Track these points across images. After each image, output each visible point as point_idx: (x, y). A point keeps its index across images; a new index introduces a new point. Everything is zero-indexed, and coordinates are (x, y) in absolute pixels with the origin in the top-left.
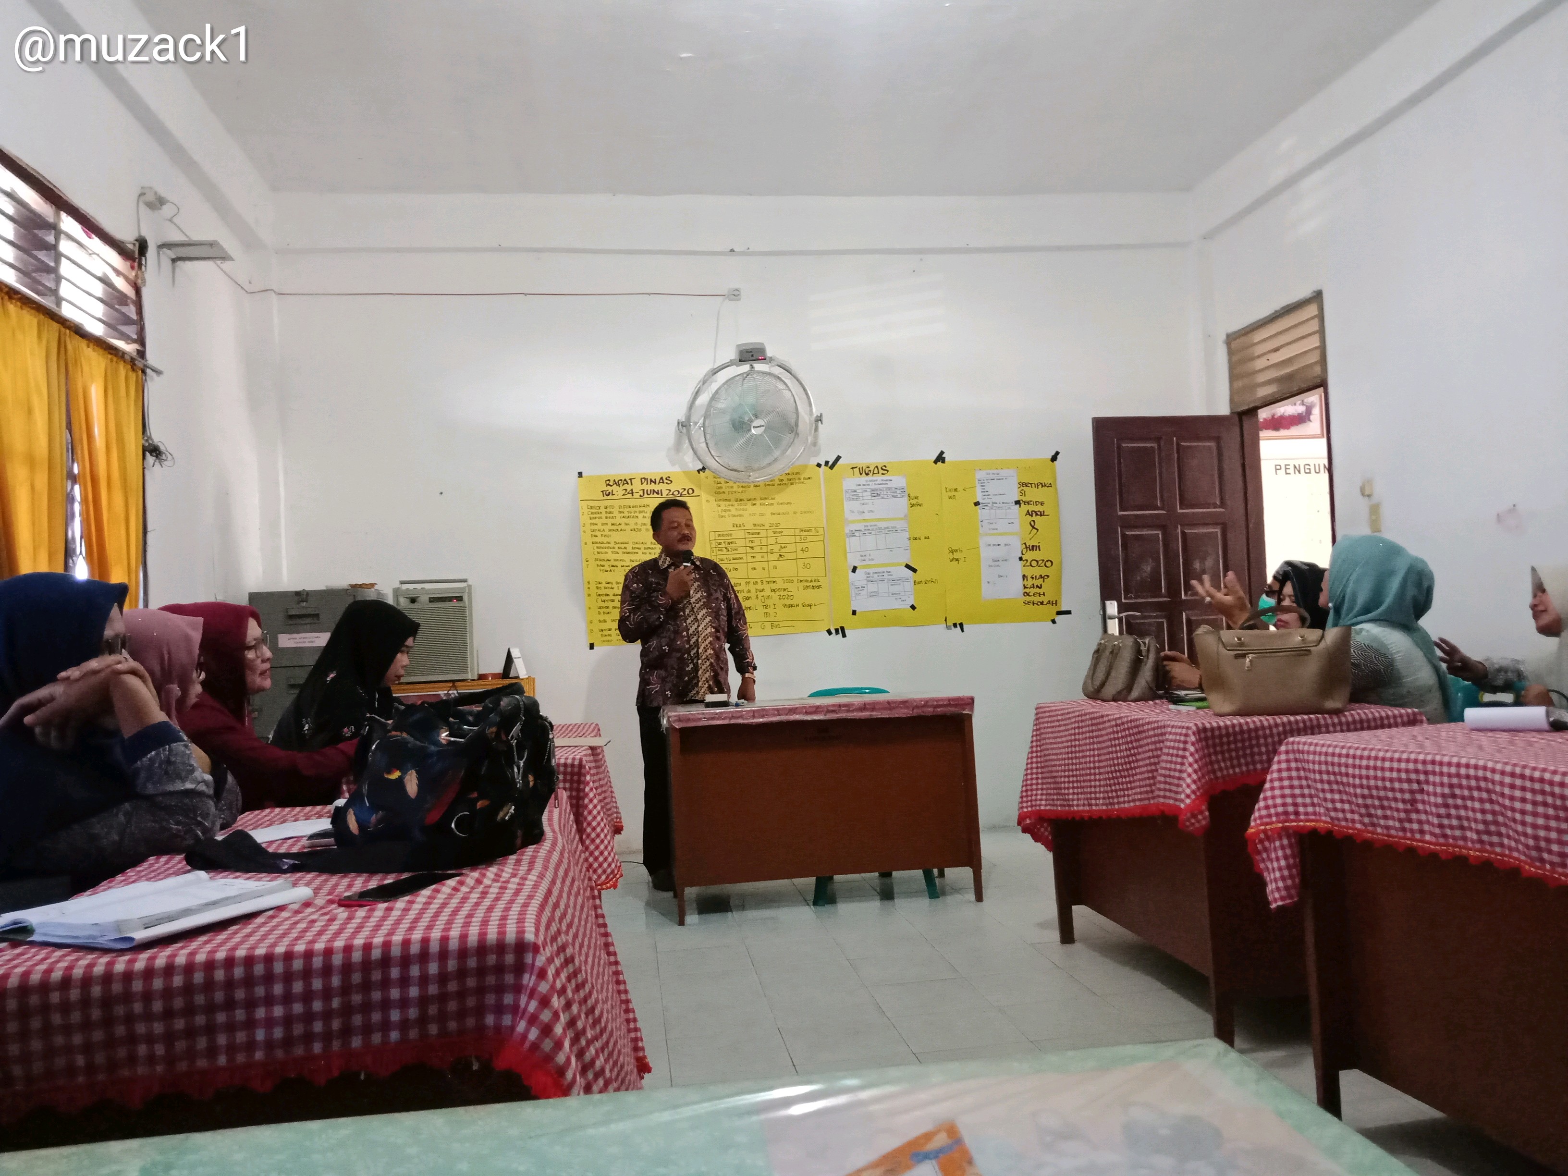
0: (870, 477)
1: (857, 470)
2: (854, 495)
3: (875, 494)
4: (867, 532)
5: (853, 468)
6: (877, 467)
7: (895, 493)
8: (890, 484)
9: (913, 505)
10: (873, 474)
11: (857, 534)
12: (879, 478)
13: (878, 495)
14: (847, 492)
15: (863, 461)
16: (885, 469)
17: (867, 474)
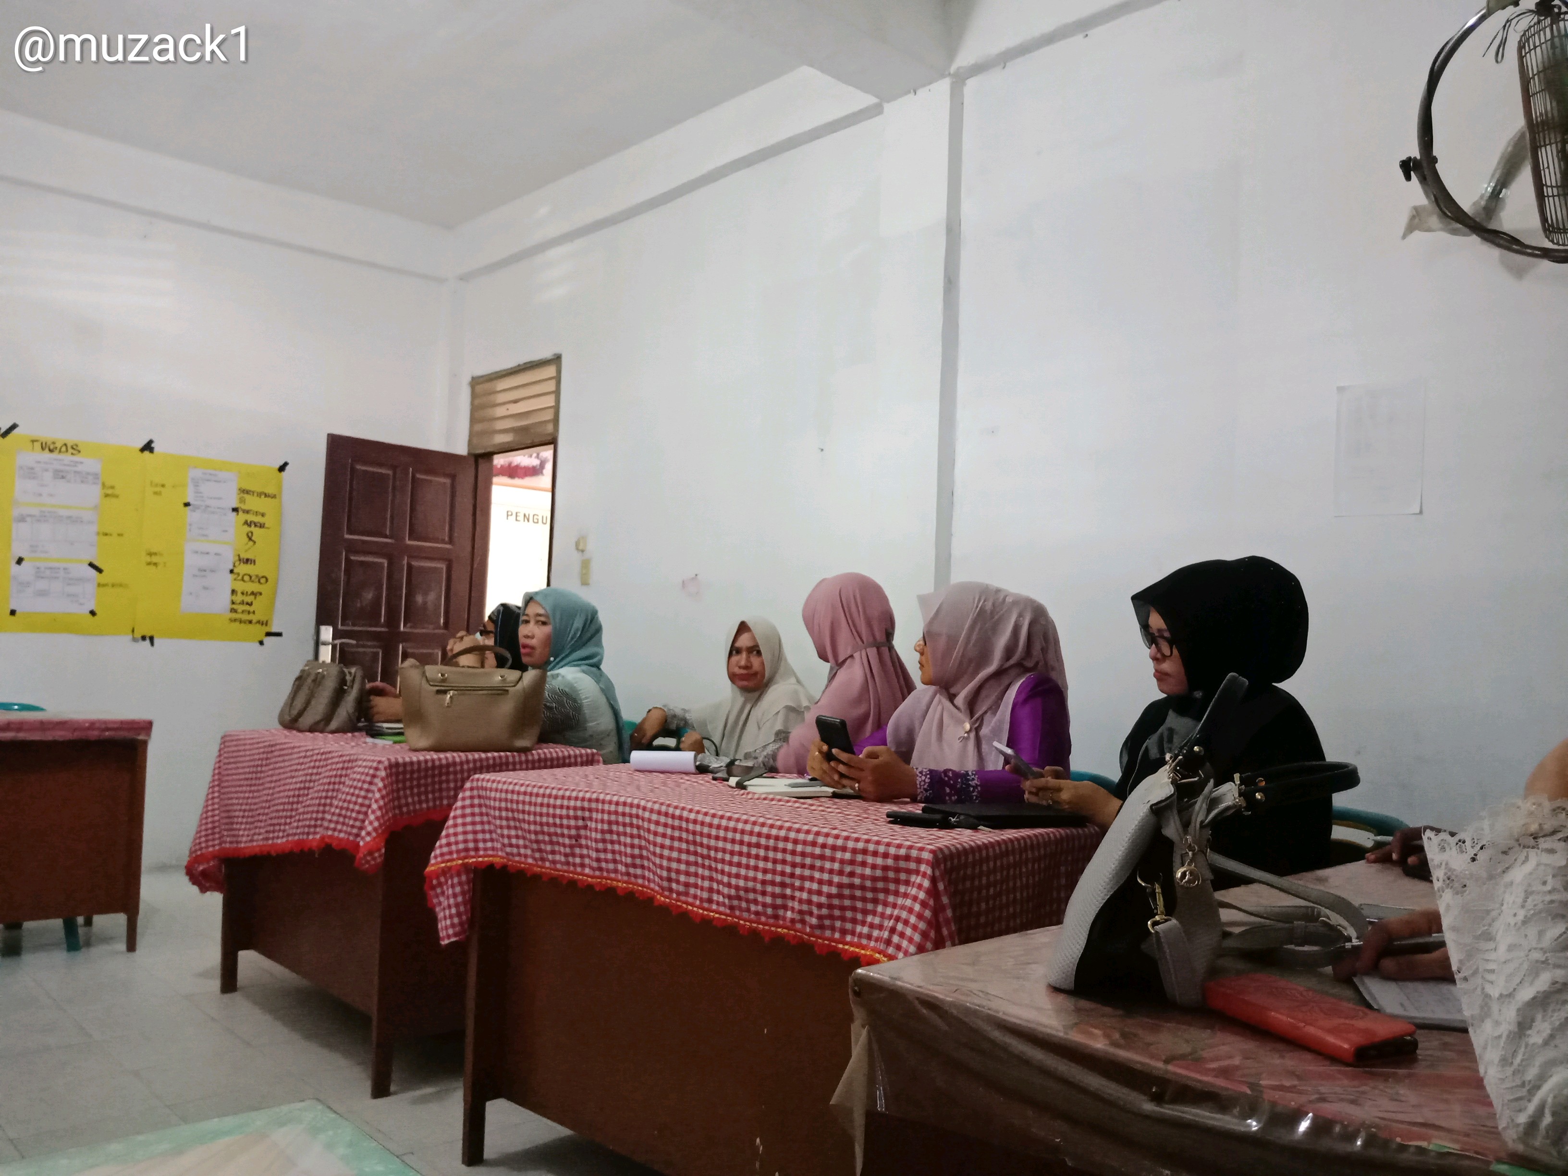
0: (55, 455)
1: (37, 445)
2: (30, 473)
3: (60, 475)
4: (42, 518)
5: (33, 441)
6: (65, 445)
7: (83, 478)
8: (80, 468)
9: (107, 496)
10: (60, 451)
11: (29, 519)
12: (67, 458)
13: (63, 477)
14: (21, 468)
15: (47, 435)
16: (75, 449)
17: (51, 451)
